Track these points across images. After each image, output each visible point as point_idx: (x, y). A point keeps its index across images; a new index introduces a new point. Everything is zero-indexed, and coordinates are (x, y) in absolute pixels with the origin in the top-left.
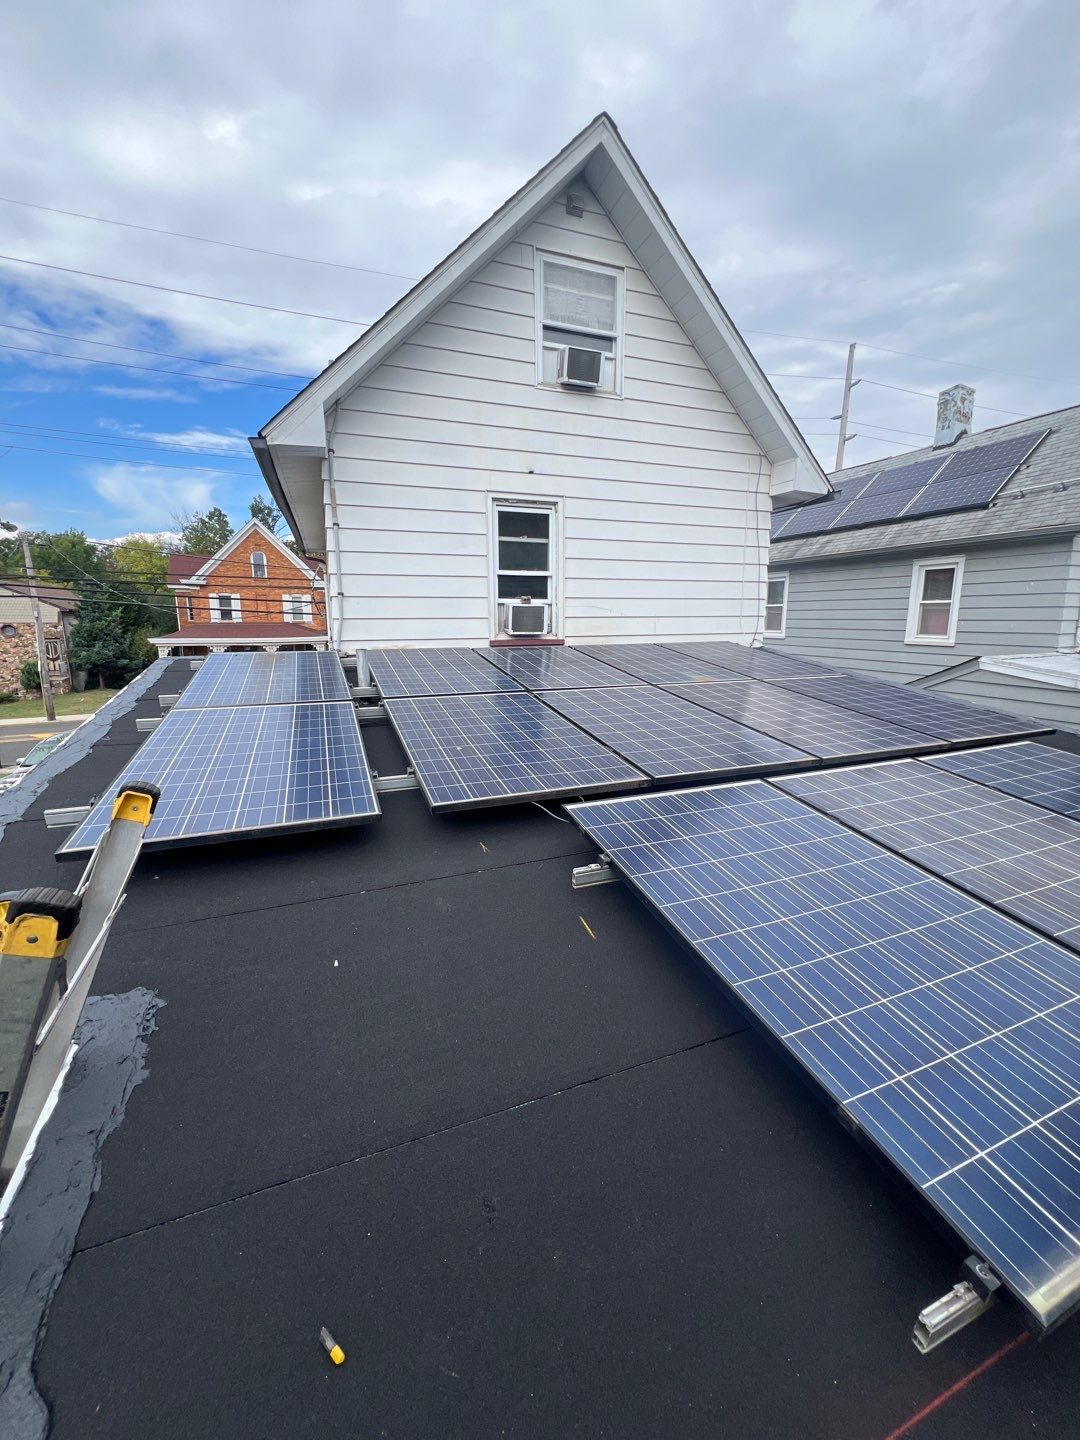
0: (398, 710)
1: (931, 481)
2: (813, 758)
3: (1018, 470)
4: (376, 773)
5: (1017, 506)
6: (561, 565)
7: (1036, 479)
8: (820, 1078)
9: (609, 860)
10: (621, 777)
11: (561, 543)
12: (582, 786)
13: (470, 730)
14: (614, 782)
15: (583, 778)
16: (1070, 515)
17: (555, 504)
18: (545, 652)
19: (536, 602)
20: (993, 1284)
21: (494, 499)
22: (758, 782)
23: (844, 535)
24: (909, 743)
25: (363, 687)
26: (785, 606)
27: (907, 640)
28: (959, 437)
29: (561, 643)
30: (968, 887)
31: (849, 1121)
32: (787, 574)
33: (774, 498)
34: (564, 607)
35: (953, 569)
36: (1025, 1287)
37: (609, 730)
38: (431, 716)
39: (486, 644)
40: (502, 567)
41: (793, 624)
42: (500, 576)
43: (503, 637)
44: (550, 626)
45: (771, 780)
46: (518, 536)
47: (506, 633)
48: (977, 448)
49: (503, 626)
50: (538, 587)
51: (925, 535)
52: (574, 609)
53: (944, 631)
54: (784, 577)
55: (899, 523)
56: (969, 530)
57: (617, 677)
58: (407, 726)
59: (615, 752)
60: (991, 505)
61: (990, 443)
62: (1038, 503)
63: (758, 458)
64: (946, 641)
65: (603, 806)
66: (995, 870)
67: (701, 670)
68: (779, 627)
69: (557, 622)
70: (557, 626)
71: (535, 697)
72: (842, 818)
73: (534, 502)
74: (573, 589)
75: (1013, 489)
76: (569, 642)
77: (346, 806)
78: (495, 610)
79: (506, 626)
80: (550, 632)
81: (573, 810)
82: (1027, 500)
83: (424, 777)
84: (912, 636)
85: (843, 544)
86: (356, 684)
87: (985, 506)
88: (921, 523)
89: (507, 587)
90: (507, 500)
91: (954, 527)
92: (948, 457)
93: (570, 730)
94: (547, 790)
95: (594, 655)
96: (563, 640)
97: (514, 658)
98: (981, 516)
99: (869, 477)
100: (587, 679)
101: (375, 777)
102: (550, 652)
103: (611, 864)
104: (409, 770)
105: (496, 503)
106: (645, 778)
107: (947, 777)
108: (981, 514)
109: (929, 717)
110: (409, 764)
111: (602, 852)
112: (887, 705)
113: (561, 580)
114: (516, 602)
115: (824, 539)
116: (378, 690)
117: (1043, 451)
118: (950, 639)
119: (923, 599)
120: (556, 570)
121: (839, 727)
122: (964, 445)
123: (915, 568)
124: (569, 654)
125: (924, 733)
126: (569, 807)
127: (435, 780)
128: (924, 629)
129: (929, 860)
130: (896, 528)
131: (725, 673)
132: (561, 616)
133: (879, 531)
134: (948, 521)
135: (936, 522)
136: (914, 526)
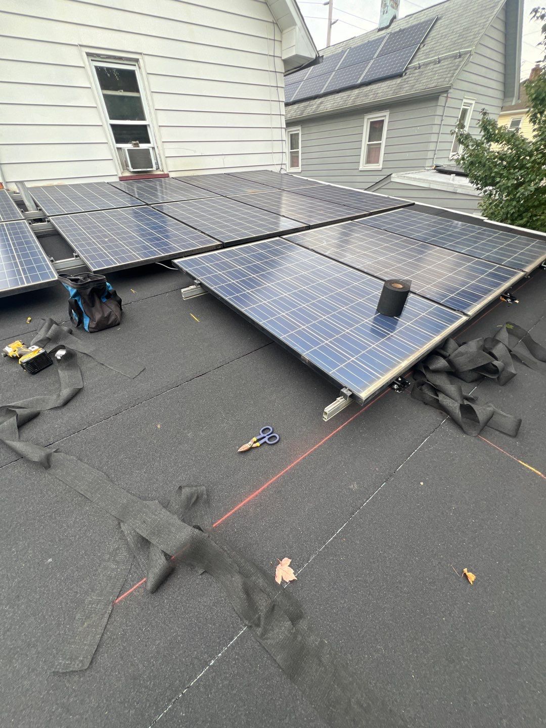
0: (60, 223)
1: (376, 55)
2: (306, 225)
3: (419, 48)
4: (52, 258)
5: (416, 75)
6: (153, 116)
7: (427, 55)
8: (295, 348)
9: (199, 282)
10: (205, 244)
11: (149, 98)
12: (183, 251)
13: (112, 230)
14: (202, 247)
15: (185, 246)
16: (440, 80)
17: (137, 60)
18: (158, 183)
19: (143, 146)
20: (349, 393)
21: (88, 54)
22: (278, 238)
23: (330, 98)
24: (351, 214)
25: (32, 212)
26: (300, 150)
27: (361, 168)
28: (392, 21)
29: (167, 176)
30: (366, 271)
31: (304, 360)
32: (300, 128)
33: (286, 62)
34: (163, 149)
35: (384, 120)
36: (359, 391)
37: (198, 222)
38: (84, 224)
39: (116, 179)
40: (111, 118)
41: (305, 162)
42: (112, 126)
43: (127, 174)
44: (157, 163)
45: (284, 237)
46: (116, 90)
47: (128, 170)
48: (400, 30)
49: (125, 166)
50: (141, 135)
51: (371, 96)
52: (170, 150)
53: (377, 162)
54: (297, 130)
55: (358, 88)
56: (391, 92)
57: (203, 193)
58: (69, 231)
59: (202, 232)
60: (404, 74)
61: (407, 26)
62: (426, 72)
63: (272, 24)
64: (378, 167)
65: (196, 258)
66: (378, 263)
67: (252, 186)
68: (298, 166)
69: (161, 161)
70: (162, 164)
71: (153, 208)
72: (316, 250)
73: (121, 58)
74: (166, 134)
75: (415, 63)
76: (172, 175)
77: (35, 278)
78: (116, 154)
79: (127, 166)
80: (158, 169)
81: (178, 262)
82: (421, 70)
83: (85, 257)
84: (363, 166)
85: (329, 104)
86: (26, 210)
87: (400, 75)
88: (369, 88)
89: (121, 134)
90: (98, 55)
91: (385, 90)
92: (386, 36)
93: (176, 224)
94: (163, 255)
95: (189, 182)
96: (168, 174)
97: (138, 188)
98: (398, 82)
99: (343, 52)
100: (184, 195)
101: (52, 261)
102: (161, 182)
103: (201, 284)
104: (74, 254)
105: (90, 58)
106: (219, 243)
107: (366, 227)
108: (399, 80)
109: (362, 202)
110: (73, 251)
111: (195, 279)
112: (344, 198)
113: (156, 128)
114: (129, 146)
115: (318, 101)
116: (44, 213)
117: (433, 33)
118: (379, 166)
119: (369, 141)
120: (152, 120)
121: (320, 210)
122: (395, 28)
123: (366, 120)
124: (173, 182)
125: (359, 209)
126: (176, 261)
127: (93, 258)
128: (368, 161)
129: (352, 262)
130: (356, 91)
131: (263, 187)
132: (163, 157)
133: (348, 94)
134: (382, 86)
135: (377, 87)
136: (366, 90)
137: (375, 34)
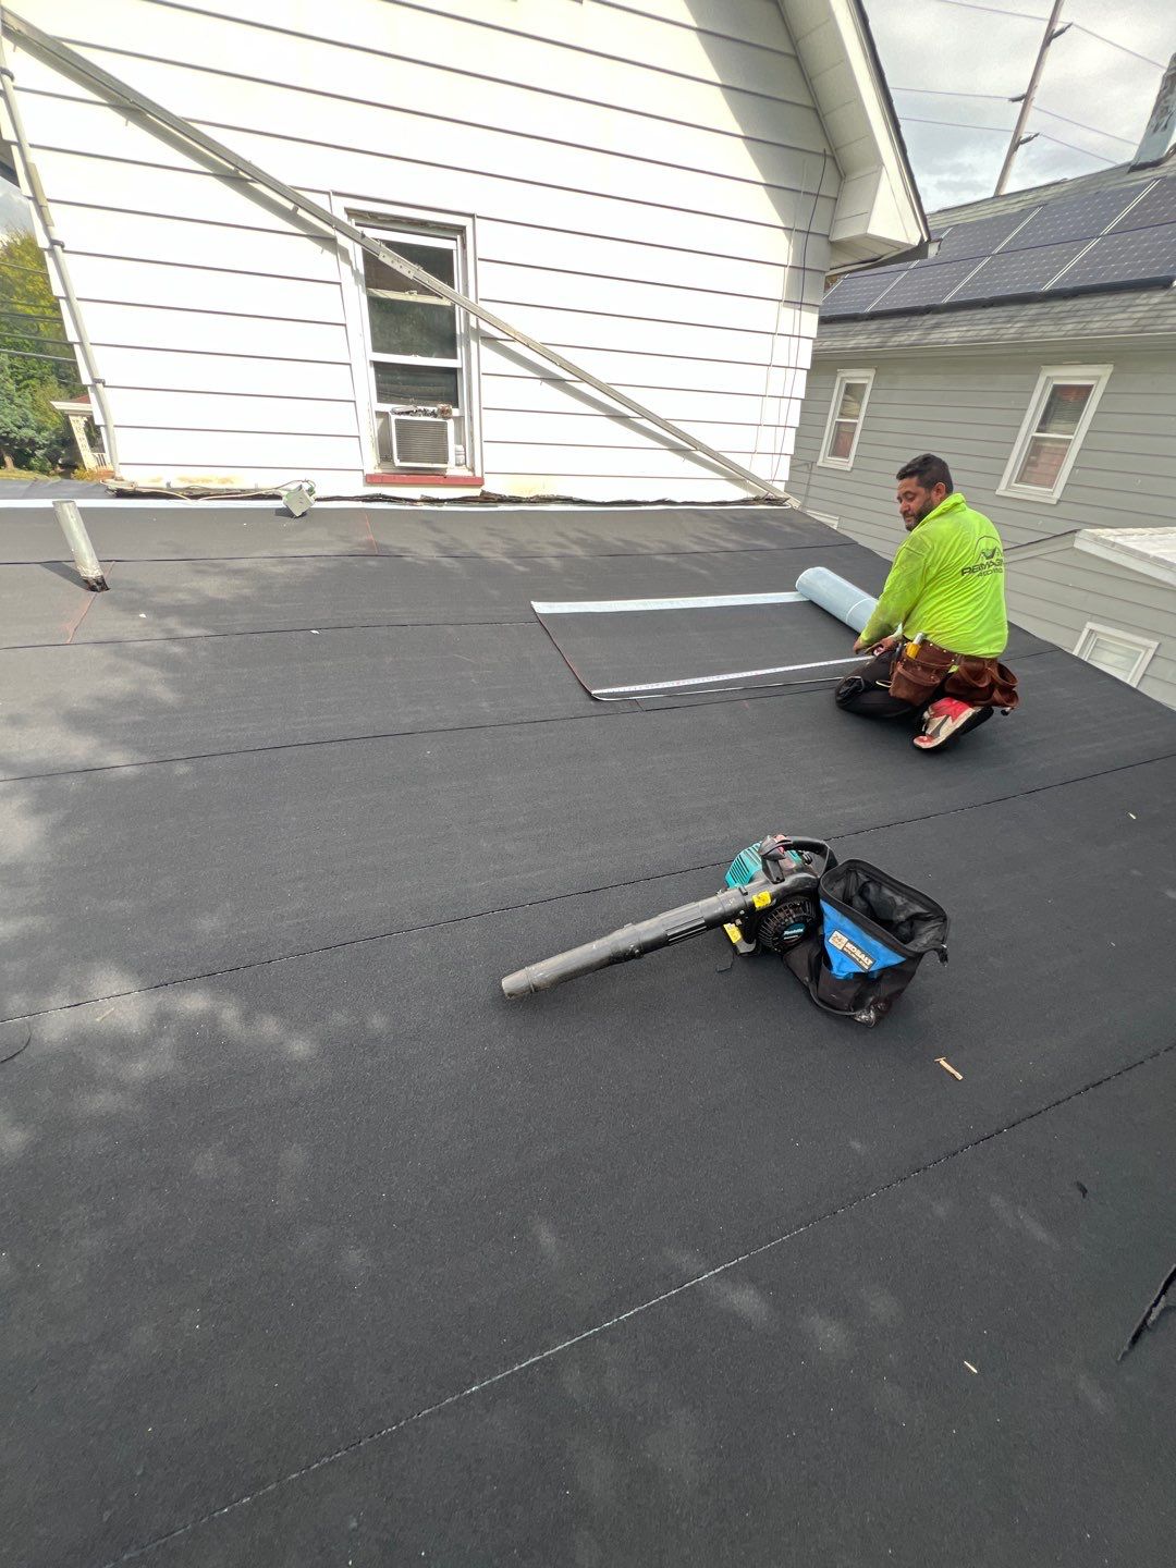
1: (1107, 229)
6: (473, 350)
17: (461, 230)
21: (353, 212)
26: (860, 422)
27: (1001, 490)
29: (478, 482)
32: (871, 373)
33: (835, 246)
35: (1091, 387)
39: (356, 480)
41: (867, 451)
42: (378, 366)
43: (383, 469)
44: (461, 454)
46: (401, 289)
47: (388, 462)
49: (383, 451)
51: (1070, 326)
52: (501, 427)
53: (1051, 480)
54: (865, 376)
55: (1039, 301)
56: (1129, 323)
60: (1175, 283)
63: (821, 160)
64: (1048, 496)
68: (846, 455)
69: (473, 449)
70: (473, 456)
73: (423, 224)
76: (491, 481)
78: (370, 424)
79: (388, 452)
80: (461, 464)
84: (1008, 483)
85: (956, 331)
87: (1164, 285)
88: (1070, 305)
89: (392, 382)
90: (373, 216)
91: (1113, 317)
92: (1145, 186)
96: (482, 479)
98: (1156, 301)
99: (1024, 213)
105: (353, 221)
108: (1158, 297)
113: (477, 376)
115: (931, 320)
118: (1054, 492)
119: (1039, 431)
120: (469, 357)
123: (1042, 380)
128: (1026, 474)
130: (1034, 309)
132: (479, 441)
133: (1011, 314)
134: (1109, 304)
135: (1091, 306)
136: (1058, 309)
137: (1118, 178)
